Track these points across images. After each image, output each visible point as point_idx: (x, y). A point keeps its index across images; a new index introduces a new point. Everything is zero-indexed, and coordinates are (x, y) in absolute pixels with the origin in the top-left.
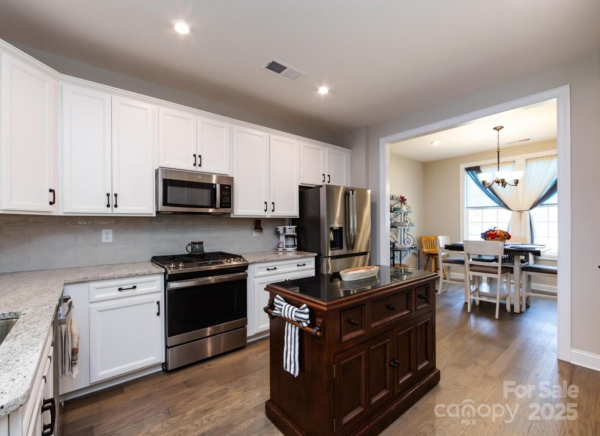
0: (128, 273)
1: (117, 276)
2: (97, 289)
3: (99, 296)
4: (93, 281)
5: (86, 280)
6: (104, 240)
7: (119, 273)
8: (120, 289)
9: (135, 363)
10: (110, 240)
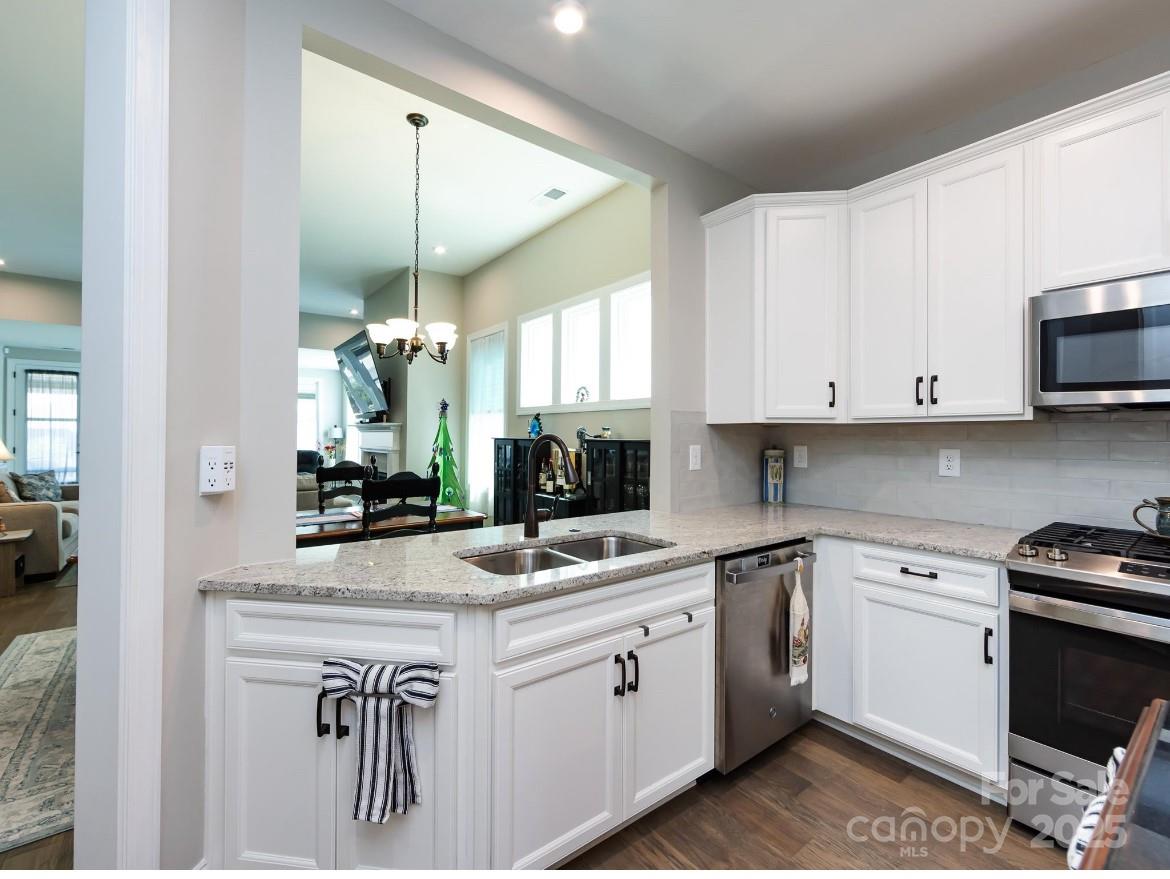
0: (919, 541)
1: (896, 543)
2: (867, 557)
3: (867, 571)
4: (858, 540)
5: (848, 536)
6: (943, 471)
7: (900, 537)
8: (905, 571)
9: (925, 738)
10: (956, 472)
